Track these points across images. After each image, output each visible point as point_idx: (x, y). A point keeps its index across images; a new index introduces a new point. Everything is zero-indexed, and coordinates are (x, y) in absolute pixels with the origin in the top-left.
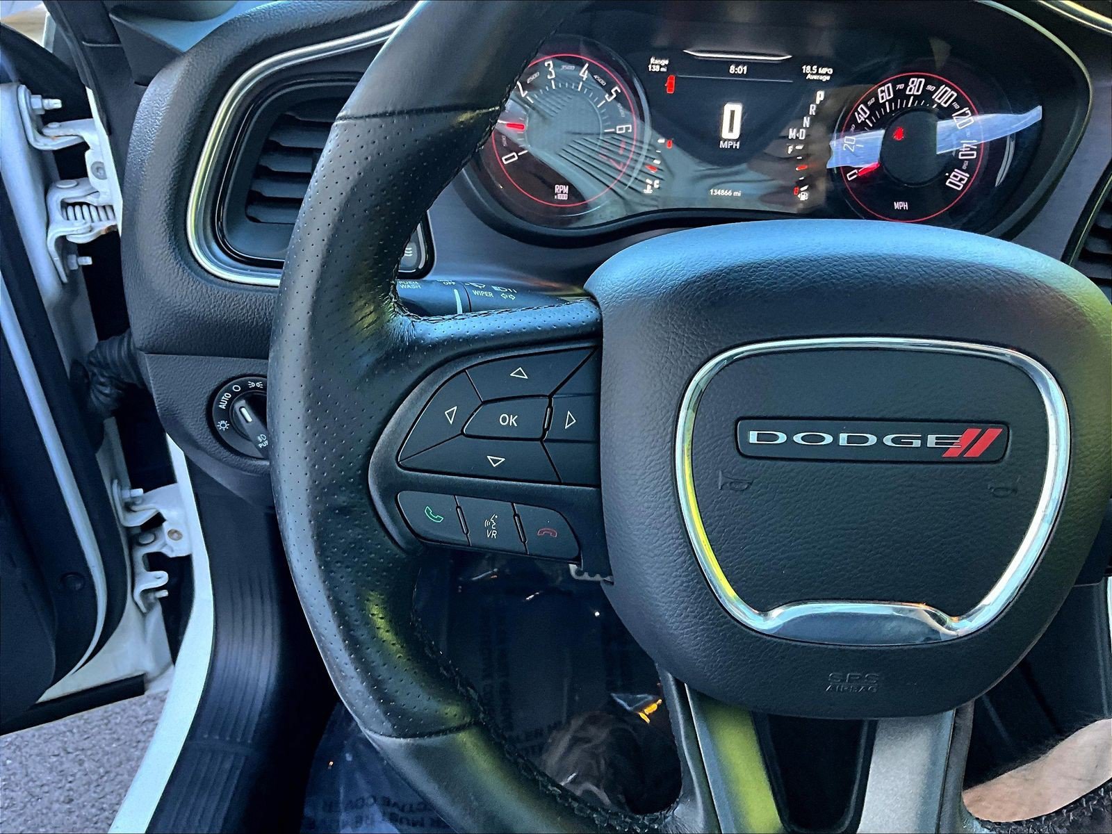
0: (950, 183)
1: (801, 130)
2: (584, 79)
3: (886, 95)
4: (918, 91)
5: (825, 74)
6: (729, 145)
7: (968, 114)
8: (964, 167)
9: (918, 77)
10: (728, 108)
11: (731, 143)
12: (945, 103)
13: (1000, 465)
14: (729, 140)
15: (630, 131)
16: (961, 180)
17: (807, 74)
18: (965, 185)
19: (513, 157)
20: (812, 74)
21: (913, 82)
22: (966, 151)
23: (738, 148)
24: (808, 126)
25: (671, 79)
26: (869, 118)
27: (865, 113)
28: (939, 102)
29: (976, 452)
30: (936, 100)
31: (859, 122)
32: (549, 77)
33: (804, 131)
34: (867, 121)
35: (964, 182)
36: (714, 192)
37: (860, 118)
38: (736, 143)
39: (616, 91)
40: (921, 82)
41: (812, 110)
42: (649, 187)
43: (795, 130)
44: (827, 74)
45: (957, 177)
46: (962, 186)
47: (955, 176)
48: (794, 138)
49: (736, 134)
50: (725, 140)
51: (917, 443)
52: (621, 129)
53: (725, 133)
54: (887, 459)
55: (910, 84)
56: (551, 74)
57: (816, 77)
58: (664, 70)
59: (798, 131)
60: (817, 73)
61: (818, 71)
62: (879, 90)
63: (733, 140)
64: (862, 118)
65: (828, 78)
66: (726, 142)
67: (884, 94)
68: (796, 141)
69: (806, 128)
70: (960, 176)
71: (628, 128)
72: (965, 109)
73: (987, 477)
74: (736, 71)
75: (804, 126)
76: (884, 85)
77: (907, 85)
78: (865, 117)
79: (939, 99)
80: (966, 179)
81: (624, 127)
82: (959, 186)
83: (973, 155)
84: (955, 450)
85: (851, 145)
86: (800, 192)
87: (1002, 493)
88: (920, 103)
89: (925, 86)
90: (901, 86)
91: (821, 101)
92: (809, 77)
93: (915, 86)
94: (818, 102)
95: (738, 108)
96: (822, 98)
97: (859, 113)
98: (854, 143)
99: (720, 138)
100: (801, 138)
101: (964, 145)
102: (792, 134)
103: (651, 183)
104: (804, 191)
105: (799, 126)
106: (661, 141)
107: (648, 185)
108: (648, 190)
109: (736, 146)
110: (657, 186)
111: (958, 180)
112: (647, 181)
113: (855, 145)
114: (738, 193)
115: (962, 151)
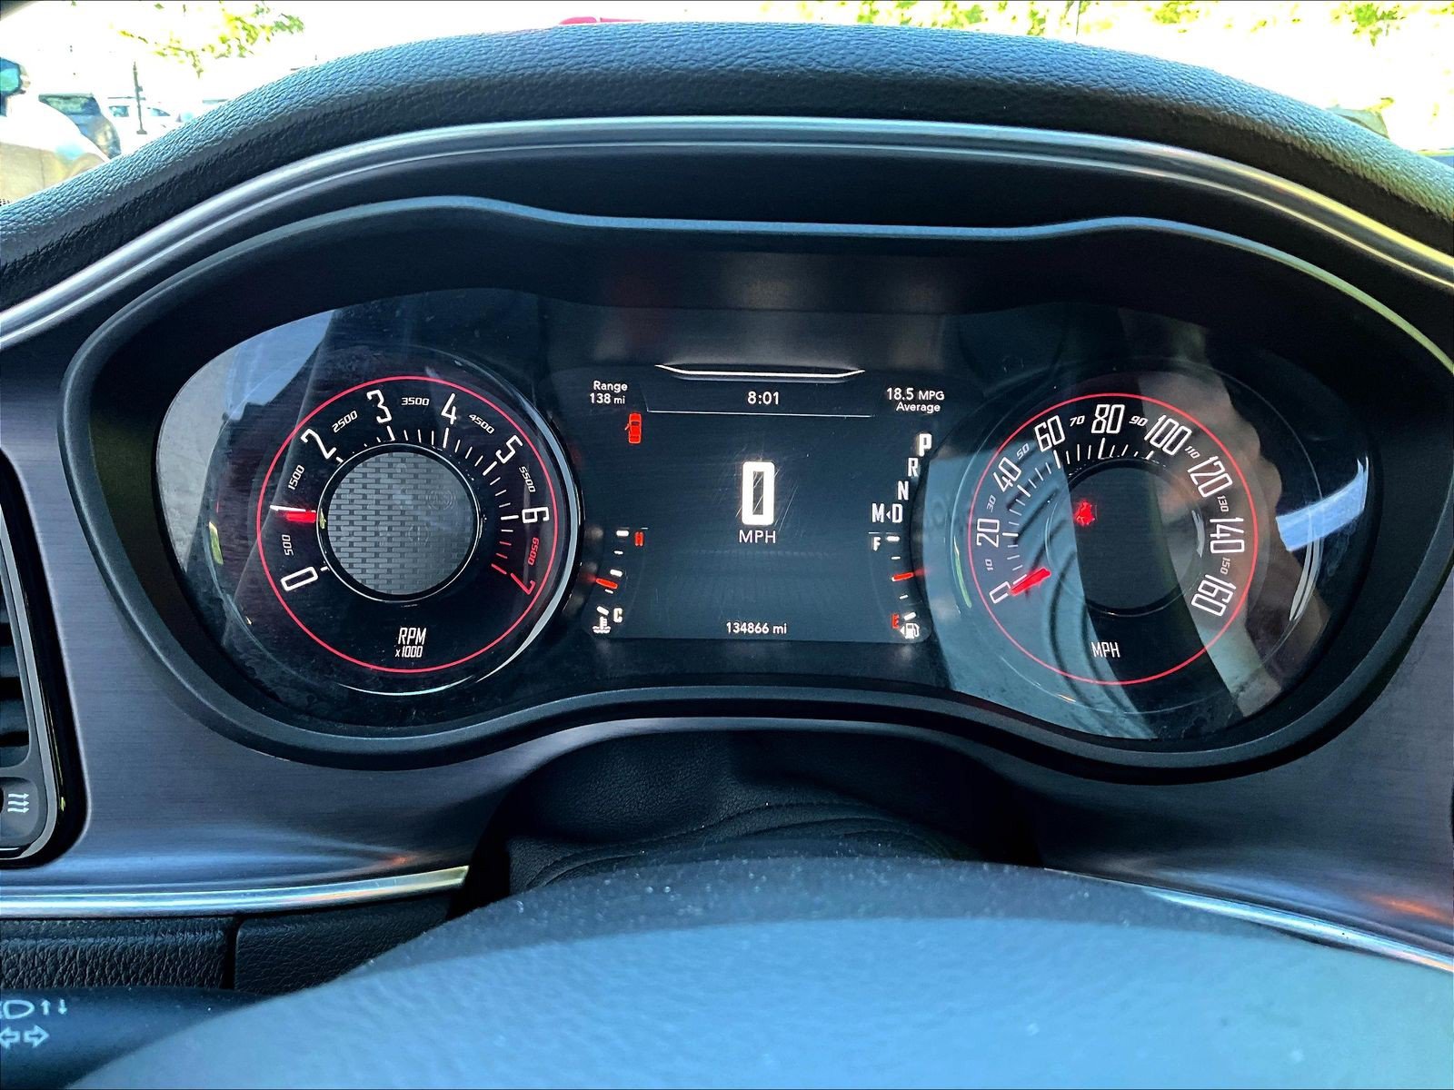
0: (1199, 601)
1: (894, 506)
2: (452, 423)
3: (1050, 436)
4: (1114, 427)
5: (930, 401)
6: (757, 536)
7: (1218, 468)
8: (1224, 571)
9: (1111, 401)
10: (750, 469)
11: (759, 534)
12: (1172, 447)
14: (759, 528)
15: (546, 518)
16: (1220, 596)
17: (897, 402)
18: (1230, 607)
19: (309, 575)
20: (907, 403)
21: (1102, 412)
22: (1222, 539)
23: (773, 542)
24: (906, 498)
25: (634, 419)
26: (1022, 481)
27: (1014, 473)
28: (1159, 446)
30: (1152, 442)
31: (1004, 489)
32: (379, 420)
33: (900, 506)
34: (1018, 487)
35: (1227, 601)
36: (733, 627)
37: (1004, 484)
38: (771, 534)
39: (514, 444)
40: (1117, 411)
41: (912, 468)
42: (603, 621)
43: (882, 506)
44: (933, 401)
45: (1212, 590)
46: (1224, 608)
47: (1206, 588)
48: (882, 521)
49: (767, 518)
50: (748, 528)
52: (530, 516)
53: (748, 517)
55: (1097, 415)
56: (384, 416)
57: (913, 408)
58: (622, 401)
59: (888, 509)
60: (916, 401)
61: (916, 395)
62: (1036, 429)
63: (762, 528)
64: (1008, 483)
65: (937, 408)
66: (751, 532)
67: (1047, 435)
68: (886, 526)
69: (903, 502)
70: (1218, 589)
71: (541, 515)
72: (1212, 459)
74: (758, 399)
75: (900, 498)
76: (1044, 419)
77: (1091, 418)
78: (1015, 479)
79: (1158, 441)
80: (1231, 595)
81: (535, 510)
82: (1219, 609)
83: (1235, 547)
85: (992, 536)
86: (902, 622)
88: (1118, 451)
89: (1127, 417)
90: (1080, 420)
91: (927, 451)
92: (900, 407)
93: (1107, 419)
94: (922, 453)
95: (768, 469)
96: (929, 446)
97: (1001, 475)
98: (997, 531)
99: (740, 525)
100: (894, 521)
101: (1219, 527)
102: (878, 513)
103: (606, 612)
104: (911, 621)
105: (889, 499)
106: (622, 533)
107: (602, 618)
108: (602, 628)
109: (770, 540)
110: (618, 620)
111: (1213, 595)
112: (600, 609)
113: (1000, 533)
114: (780, 629)
115: (1215, 539)
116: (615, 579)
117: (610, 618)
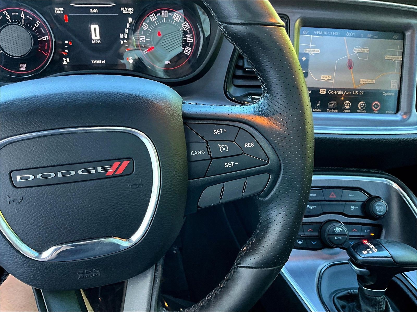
0: (185, 52)
2: (24, 18)
3: (153, 18)
5: (130, 11)
6: (96, 42)
7: (187, 24)
8: (189, 46)
9: (165, 10)
10: (93, 27)
12: (178, 20)
13: (132, 175)
15: (48, 39)
16: (189, 50)
17: (123, 11)
18: (190, 53)
20: (125, 11)
21: (163, 12)
23: (100, 43)
25: (66, 16)
26: (149, 28)
27: (147, 26)
29: (120, 172)
30: (174, 19)
31: (145, 30)
33: (126, 34)
34: (148, 29)
35: (190, 51)
36: (93, 62)
37: (145, 28)
39: (38, 23)
40: (166, 12)
41: (128, 26)
42: (65, 62)
43: (122, 34)
46: (189, 53)
47: (186, 49)
48: (123, 38)
49: (98, 37)
50: (94, 40)
51: (93, 172)
52: (44, 38)
53: (94, 37)
54: (82, 180)
56: (8, 17)
58: (63, 12)
59: (124, 35)
60: (127, 11)
61: (127, 9)
62: (150, 16)
63: (97, 40)
64: (146, 28)
65: (132, 12)
66: (95, 41)
68: (124, 39)
69: (127, 33)
70: (188, 49)
71: (47, 38)
72: (185, 22)
73: (127, 181)
74: (93, 11)
76: (151, 14)
77: (161, 14)
78: (147, 28)
80: (191, 50)
81: (45, 37)
82: (188, 53)
83: (191, 40)
84: (110, 172)
85: (143, 40)
86: (129, 59)
87: (135, 186)
88: (168, 20)
89: (168, 13)
90: (159, 14)
93: (164, 14)
94: (130, 22)
95: (97, 27)
97: (144, 26)
98: (144, 39)
99: (92, 39)
100: (125, 38)
101: (188, 37)
102: (122, 36)
103: (65, 60)
104: (131, 59)
105: (124, 32)
106: (67, 42)
107: (64, 61)
108: (65, 63)
109: (99, 42)
110: (68, 61)
111: (188, 51)
112: (64, 59)
113: (145, 39)
114: (104, 62)
115: (188, 39)
116: (66, 52)
117: (66, 61)
